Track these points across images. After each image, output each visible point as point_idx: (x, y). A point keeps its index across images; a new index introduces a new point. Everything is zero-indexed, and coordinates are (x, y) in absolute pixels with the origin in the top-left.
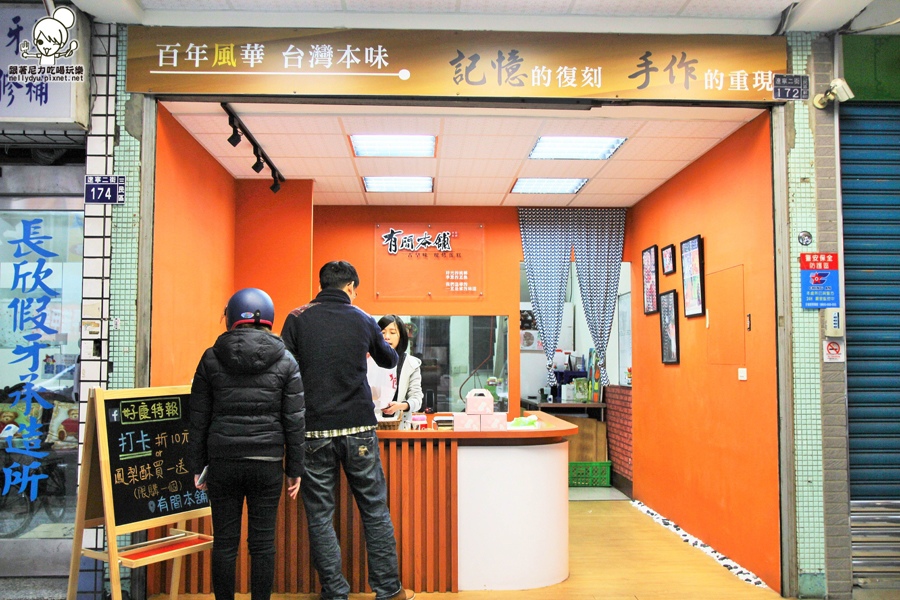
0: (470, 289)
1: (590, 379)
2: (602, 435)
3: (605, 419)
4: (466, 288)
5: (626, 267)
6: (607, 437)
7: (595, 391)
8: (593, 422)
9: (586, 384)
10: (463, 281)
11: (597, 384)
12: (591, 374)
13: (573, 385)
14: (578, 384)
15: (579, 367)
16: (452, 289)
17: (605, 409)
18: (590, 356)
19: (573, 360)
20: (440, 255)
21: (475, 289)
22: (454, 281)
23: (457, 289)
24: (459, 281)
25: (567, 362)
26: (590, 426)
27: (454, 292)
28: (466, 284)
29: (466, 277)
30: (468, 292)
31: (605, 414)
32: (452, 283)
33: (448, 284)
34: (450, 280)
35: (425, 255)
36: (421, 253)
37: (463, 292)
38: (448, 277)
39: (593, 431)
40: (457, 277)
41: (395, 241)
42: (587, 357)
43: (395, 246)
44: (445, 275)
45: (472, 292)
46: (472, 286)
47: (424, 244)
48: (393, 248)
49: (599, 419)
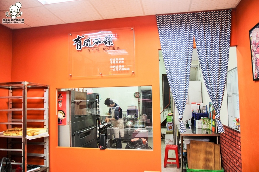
0: (125, 69)
1: (210, 118)
2: (218, 152)
3: (219, 143)
4: (123, 69)
5: (233, 50)
6: (221, 153)
7: (213, 125)
8: (212, 144)
9: (208, 121)
10: (121, 64)
11: (214, 122)
12: (210, 116)
13: (201, 121)
14: (204, 121)
15: (205, 111)
16: (114, 70)
17: (219, 137)
18: (210, 107)
19: (201, 108)
20: (107, 49)
21: (128, 69)
22: (116, 65)
23: (117, 70)
24: (119, 64)
25: (198, 109)
26: (210, 147)
27: (116, 72)
28: (123, 66)
29: (123, 62)
30: (125, 71)
31: (219, 140)
32: (114, 66)
33: (111, 67)
34: (113, 65)
35: (98, 50)
36: (95, 49)
37: (122, 72)
38: (111, 62)
39: (212, 150)
40: (117, 62)
41: (80, 43)
42: (208, 106)
43: (80, 45)
44: (110, 62)
45: (128, 71)
46: (127, 67)
47: (97, 43)
48: (79, 47)
49: (216, 143)
